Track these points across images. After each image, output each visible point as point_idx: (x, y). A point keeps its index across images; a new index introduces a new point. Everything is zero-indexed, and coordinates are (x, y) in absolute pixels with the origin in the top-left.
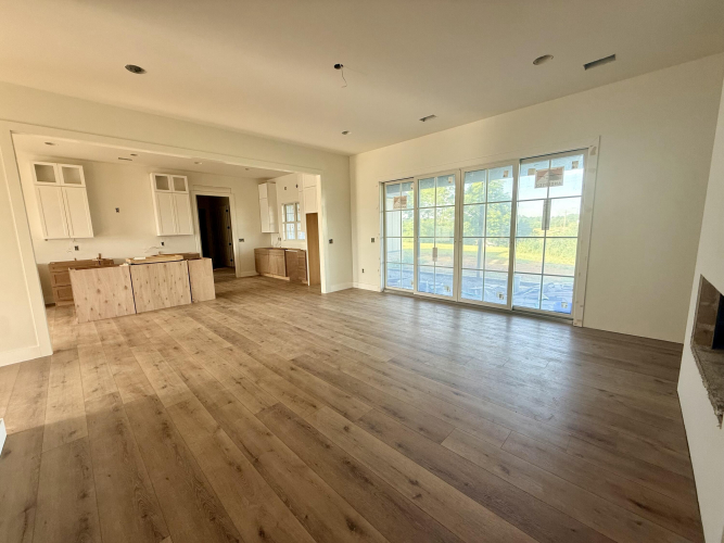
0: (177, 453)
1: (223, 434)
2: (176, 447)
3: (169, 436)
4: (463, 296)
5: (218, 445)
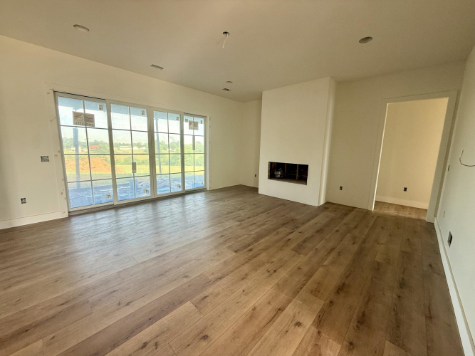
0: (350, 274)
1: (325, 263)
2: (347, 277)
3: (344, 284)
4: (158, 193)
5: (333, 263)
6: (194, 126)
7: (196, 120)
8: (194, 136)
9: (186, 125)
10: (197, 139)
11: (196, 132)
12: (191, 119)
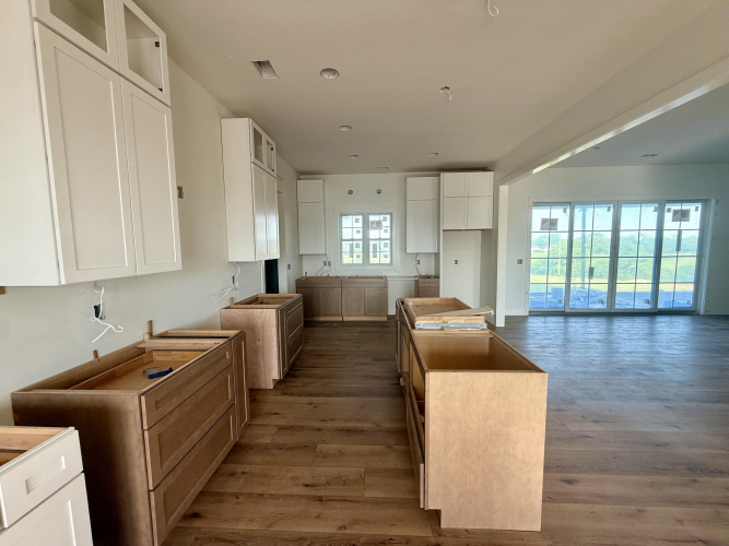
6: (682, 216)
7: (685, 207)
8: (680, 231)
9: (668, 216)
10: (685, 235)
11: (684, 225)
12: (677, 207)
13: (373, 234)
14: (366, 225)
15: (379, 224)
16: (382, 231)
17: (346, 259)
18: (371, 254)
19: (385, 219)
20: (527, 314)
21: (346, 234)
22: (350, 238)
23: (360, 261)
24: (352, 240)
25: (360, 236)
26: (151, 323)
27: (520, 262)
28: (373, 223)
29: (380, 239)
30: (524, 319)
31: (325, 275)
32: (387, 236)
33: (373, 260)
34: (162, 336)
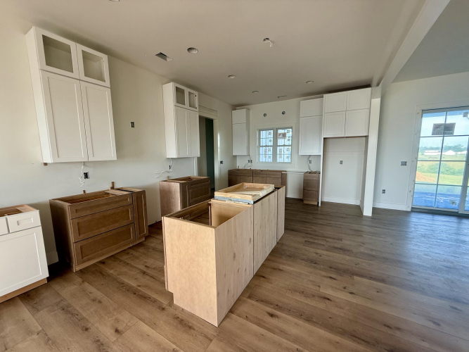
13: (281, 142)
14: (276, 137)
15: (284, 135)
16: (286, 140)
17: (262, 159)
18: (278, 156)
19: (288, 132)
20: (409, 210)
21: (263, 142)
22: (264, 145)
23: (270, 160)
24: (266, 146)
25: (271, 144)
26: (113, 183)
27: (404, 164)
28: (280, 134)
29: (284, 145)
30: (406, 214)
31: (249, 168)
32: (290, 143)
33: (279, 160)
34: (118, 189)
